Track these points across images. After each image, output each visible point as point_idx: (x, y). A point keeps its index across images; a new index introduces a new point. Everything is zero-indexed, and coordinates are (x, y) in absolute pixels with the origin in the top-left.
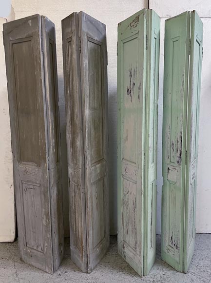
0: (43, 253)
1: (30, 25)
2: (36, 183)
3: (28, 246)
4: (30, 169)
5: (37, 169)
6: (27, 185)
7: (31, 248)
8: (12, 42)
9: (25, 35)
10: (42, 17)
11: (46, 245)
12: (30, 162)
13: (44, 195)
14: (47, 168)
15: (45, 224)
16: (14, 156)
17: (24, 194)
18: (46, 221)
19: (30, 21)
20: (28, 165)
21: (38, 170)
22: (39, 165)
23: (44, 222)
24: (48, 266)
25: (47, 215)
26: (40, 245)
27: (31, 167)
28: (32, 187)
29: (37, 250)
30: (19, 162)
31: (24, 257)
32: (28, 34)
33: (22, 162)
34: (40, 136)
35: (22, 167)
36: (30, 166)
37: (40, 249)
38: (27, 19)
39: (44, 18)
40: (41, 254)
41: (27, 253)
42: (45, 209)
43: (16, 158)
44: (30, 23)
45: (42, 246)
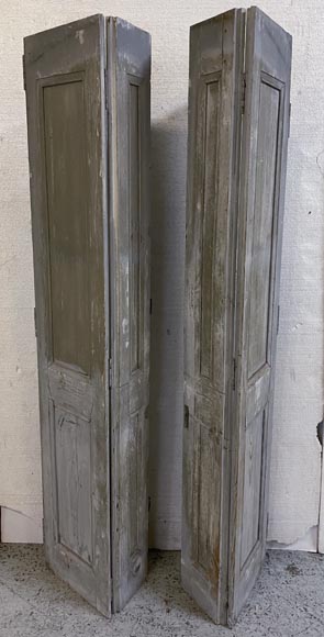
0: (91, 567)
1: (82, 42)
2: (82, 414)
3: (62, 541)
4: (70, 379)
5: (84, 384)
6: (63, 413)
7: (69, 550)
8: (42, 83)
9: (70, 66)
10: (108, 20)
11: (98, 553)
12: (70, 362)
13: (98, 444)
14: (107, 385)
15: (98, 510)
16: (40, 346)
17: (58, 431)
18: (99, 502)
19: (82, 32)
20: (67, 369)
21: (87, 387)
22: (89, 374)
23: (96, 503)
24: (100, 599)
25: (102, 489)
26: (86, 549)
27: (72, 376)
28: (73, 419)
29: (80, 558)
30: (49, 360)
31: (53, 562)
32: (75, 64)
33: (56, 361)
34: (95, 310)
35: (54, 371)
36: (72, 374)
37: (85, 557)
38: (75, 26)
39: (114, 22)
40: (88, 568)
41: (59, 557)
42: (97, 474)
43: (43, 350)
44: (81, 37)
45: (90, 550)
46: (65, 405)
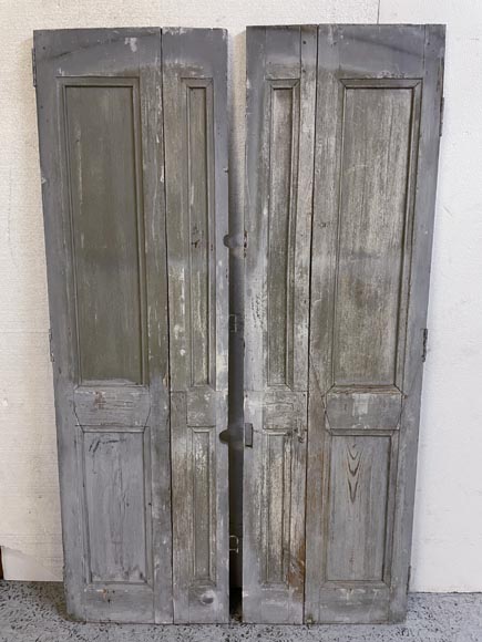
0: (146, 583)
1: (134, 48)
3: (95, 579)
4: (112, 395)
5: (135, 393)
6: (98, 435)
7: (107, 583)
8: (66, 82)
9: (116, 70)
11: (157, 563)
15: (157, 517)
16: (58, 370)
17: (88, 458)
18: (161, 509)
19: (133, 40)
20: (105, 386)
21: (140, 396)
22: (143, 380)
23: (155, 513)
24: (161, 610)
26: (136, 568)
28: (116, 437)
29: (126, 583)
30: (75, 382)
31: (82, 608)
32: (123, 70)
33: (86, 382)
34: (152, 315)
35: (86, 393)
36: (115, 389)
37: (135, 577)
40: (141, 588)
41: (92, 598)
42: (157, 481)
43: (65, 374)
44: (132, 44)
45: (142, 568)
46: (103, 426)
